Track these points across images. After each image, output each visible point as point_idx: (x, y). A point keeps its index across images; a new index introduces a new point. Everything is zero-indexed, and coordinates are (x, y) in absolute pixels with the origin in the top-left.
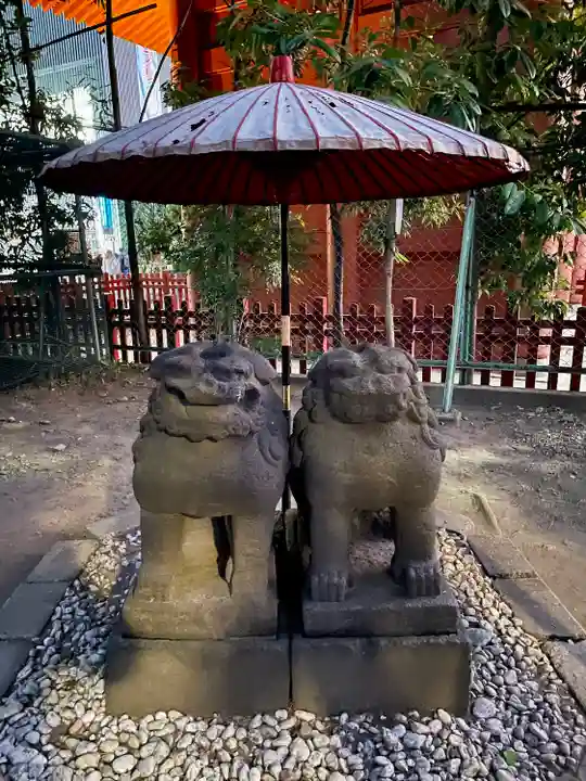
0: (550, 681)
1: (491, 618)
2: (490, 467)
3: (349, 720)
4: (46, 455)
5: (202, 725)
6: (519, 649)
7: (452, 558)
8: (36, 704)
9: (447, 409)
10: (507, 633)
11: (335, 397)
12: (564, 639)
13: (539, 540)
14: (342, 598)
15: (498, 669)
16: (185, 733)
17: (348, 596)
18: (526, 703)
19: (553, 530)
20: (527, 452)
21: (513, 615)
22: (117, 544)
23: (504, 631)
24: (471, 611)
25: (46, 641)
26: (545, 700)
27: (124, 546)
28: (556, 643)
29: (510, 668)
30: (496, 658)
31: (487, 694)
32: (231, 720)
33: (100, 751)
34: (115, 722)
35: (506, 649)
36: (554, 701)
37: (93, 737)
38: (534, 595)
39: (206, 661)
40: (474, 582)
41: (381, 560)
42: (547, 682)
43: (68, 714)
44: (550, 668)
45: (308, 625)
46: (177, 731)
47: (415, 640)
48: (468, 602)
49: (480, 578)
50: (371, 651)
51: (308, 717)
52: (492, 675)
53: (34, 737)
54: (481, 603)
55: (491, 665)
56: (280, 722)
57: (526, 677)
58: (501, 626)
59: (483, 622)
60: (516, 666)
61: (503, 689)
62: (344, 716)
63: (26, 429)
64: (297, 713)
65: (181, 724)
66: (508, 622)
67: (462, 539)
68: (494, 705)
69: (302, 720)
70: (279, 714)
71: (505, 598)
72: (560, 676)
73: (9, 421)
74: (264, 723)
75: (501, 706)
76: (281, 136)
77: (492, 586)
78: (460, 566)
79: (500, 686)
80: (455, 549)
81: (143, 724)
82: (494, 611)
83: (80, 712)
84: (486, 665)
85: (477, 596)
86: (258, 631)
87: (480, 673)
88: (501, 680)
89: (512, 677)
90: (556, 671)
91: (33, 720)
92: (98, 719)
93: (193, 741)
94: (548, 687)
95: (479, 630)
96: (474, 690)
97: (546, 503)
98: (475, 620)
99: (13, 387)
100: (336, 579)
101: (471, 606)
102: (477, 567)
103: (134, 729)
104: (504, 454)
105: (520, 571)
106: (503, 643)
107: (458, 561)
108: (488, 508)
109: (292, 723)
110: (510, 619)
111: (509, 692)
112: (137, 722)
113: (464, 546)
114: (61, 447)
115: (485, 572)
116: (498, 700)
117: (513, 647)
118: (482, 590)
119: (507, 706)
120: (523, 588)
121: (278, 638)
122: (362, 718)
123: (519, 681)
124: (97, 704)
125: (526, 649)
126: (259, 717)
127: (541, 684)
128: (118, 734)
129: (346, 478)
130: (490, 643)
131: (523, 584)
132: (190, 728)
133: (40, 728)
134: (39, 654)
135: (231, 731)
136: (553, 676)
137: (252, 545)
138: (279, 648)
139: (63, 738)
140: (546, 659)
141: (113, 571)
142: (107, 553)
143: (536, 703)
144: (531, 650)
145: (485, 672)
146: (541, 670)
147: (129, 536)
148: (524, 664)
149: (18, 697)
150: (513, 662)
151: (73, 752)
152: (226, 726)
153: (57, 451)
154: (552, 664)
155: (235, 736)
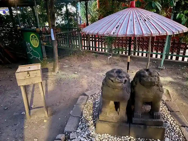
0: (181, 135)
1: (169, 121)
2: (171, 82)
3: (140, 139)
4: (73, 74)
5: (113, 137)
6: (175, 128)
7: (162, 106)
8: (83, 130)
9: (162, 66)
10: (173, 124)
11: (142, 81)
12: (184, 127)
13: (181, 102)
14: (140, 118)
15: (170, 132)
16: (110, 138)
17: (141, 117)
18: (175, 139)
19: (185, 99)
20: (180, 78)
21: (174, 120)
22: (91, 97)
23: (172, 124)
24: (165, 119)
25: (82, 117)
26: (179, 139)
27: (93, 98)
28: (183, 127)
29: (173, 132)
30: (170, 129)
31: (167, 137)
32: (118, 137)
33: (96, 140)
34: (97, 135)
35: (172, 128)
36: (181, 139)
37: (94, 137)
38: (179, 116)
39: (114, 126)
40: (166, 112)
41: (148, 110)
42: (180, 135)
43: (89, 132)
44: (181, 133)
45: (133, 122)
46: (108, 137)
47: (154, 127)
48: (164, 117)
49: (167, 111)
50: (145, 128)
51: (132, 138)
52: (169, 133)
53: (84, 136)
54: (167, 117)
55: (169, 131)
56: (127, 138)
57: (176, 134)
58: (171, 123)
59: (167, 122)
60: (174, 131)
61: (171, 136)
62: (139, 138)
63: (68, 67)
64: (130, 137)
65: (109, 136)
66: (173, 122)
67: (164, 102)
68: (169, 139)
69: (131, 138)
70: (127, 136)
71: (172, 116)
72: (183, 134)
73: (64, 65)
74: (124, 138)
75: (170, 140)
76: (136, 34)
77: (170, 113)
78: (163, 108)
79: (170, 135)
80: (162, 104)
81: (102, 135)
82: (170, 119)
83: (91, 132)
84: (167, 131)
85: (166, 116)
86: (123, 122)
87: (166, 132)
88: (170, 134)
89: (173, 134)
90: (182, 133)
91: (83, 133)
92: (94, 134)
93: (111, 140)
94: (180, 136)
95: (167, 123)
96: (165, 136)
97: (184, 92)
98: (166, 121)
99: (64, 57)
100: (139, 114)
101: (165, 118)
102: (167, 109)
103: (101, 136)
104: (175, 79)
105: (176, 110)
106: (172, 126)
107: (163, 107)
108: (170, 93)
109: (129, 138)
110: (173, 121)
111: (172, 137)
112: (101, 135)
113: (164, 103)
114: (76, 72)
115: (169, 110)
116: (170, 138)
117: (174, 127)
118: (168, 114)
119: (171, 139)
120: (177, 114)
121: (127, 123)
122: (143, 139)
123: (174, 135)
124: (94, 131)
125: (176, 128)
126: (123, 136)
127: (179, 136)
128: (98, 137)
129: (143, 96)
130: (169, 126)
131: (177, 113)
132: (111, 137)
133: (85, 134)
134: (82, 120)
135: (118, 139)
136: (181, 134)
137: (123, 107)
138: (127, 125)
139: (89, 137)
140: (180, 130)
141: (92, 103)
142: (90, 99)
143: (177, 139)
144: (177, 128)
145: (167, 132)
146: (179, 133)
147: (93, 96)
148: (175, 131)
149: (80, 128)
150: (173, 131)
151: (91, 139)
152: (117, 138)
153: (75, 73)
154: (181, 132)
155: (119, 140)
